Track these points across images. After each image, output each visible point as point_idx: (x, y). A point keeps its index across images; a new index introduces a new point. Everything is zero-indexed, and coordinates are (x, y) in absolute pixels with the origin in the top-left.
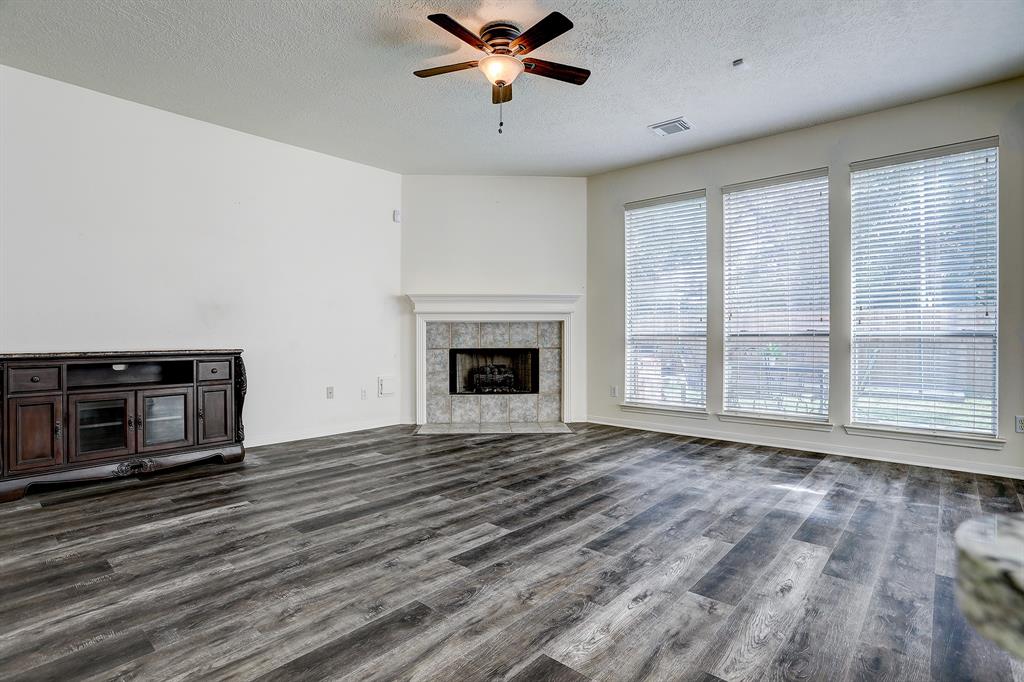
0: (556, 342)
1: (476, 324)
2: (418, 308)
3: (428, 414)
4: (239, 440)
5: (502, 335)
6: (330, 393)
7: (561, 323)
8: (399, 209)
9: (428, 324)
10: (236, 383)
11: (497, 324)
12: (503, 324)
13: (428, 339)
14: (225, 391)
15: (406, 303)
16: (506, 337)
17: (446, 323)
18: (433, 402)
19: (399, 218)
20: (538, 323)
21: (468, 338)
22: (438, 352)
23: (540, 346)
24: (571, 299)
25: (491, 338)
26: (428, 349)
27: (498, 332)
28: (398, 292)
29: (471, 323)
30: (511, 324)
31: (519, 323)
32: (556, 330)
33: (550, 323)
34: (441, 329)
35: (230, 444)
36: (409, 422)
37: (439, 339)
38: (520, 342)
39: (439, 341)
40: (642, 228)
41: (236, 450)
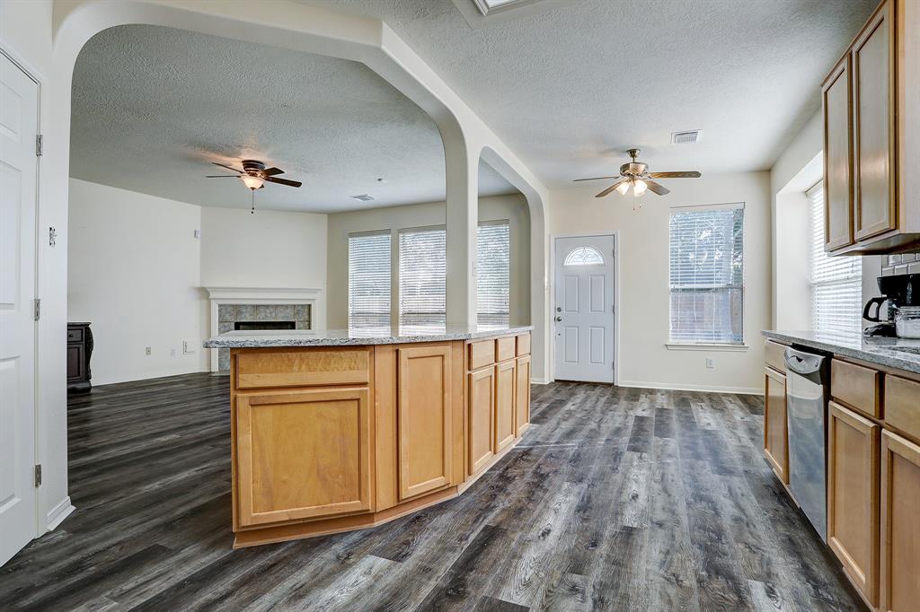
0: (307, 317)
1: (253, 306)
2: (212, 296)
3: (220, 365)
4: (88, 378)
5: (271, 313)
6: (148, 351)
7: (310, 306)
8: (198, 229)
9: (220, 306)
10: (86, 343)
11: (267, 306)
12: (272, 306)
13: (220, 316)
14: (79, 348)
15: (204, 293)
16: (274, 314)
17: (233, 306)
18: (223, 357)
19: (199, 236)
20: (295, 306)
21: (247, 315)
22: (226, 324)
23: (296, 320)
24: (315, 291)
25: (263, 315)
26: (219, 322)
27: (268, 311)
28: (199, 285)
29: (250, 305)
30: (277, 306)
31: (282, 306)
32: (307, 310)
33: (302, 305)
34: (229, 309)
35: (83, 382)
36: (205, 370)
37: (227, 316)
38: (282, 318)
39: (228, 317)
40: (357, 249)
41: (85, 385)
